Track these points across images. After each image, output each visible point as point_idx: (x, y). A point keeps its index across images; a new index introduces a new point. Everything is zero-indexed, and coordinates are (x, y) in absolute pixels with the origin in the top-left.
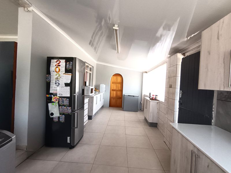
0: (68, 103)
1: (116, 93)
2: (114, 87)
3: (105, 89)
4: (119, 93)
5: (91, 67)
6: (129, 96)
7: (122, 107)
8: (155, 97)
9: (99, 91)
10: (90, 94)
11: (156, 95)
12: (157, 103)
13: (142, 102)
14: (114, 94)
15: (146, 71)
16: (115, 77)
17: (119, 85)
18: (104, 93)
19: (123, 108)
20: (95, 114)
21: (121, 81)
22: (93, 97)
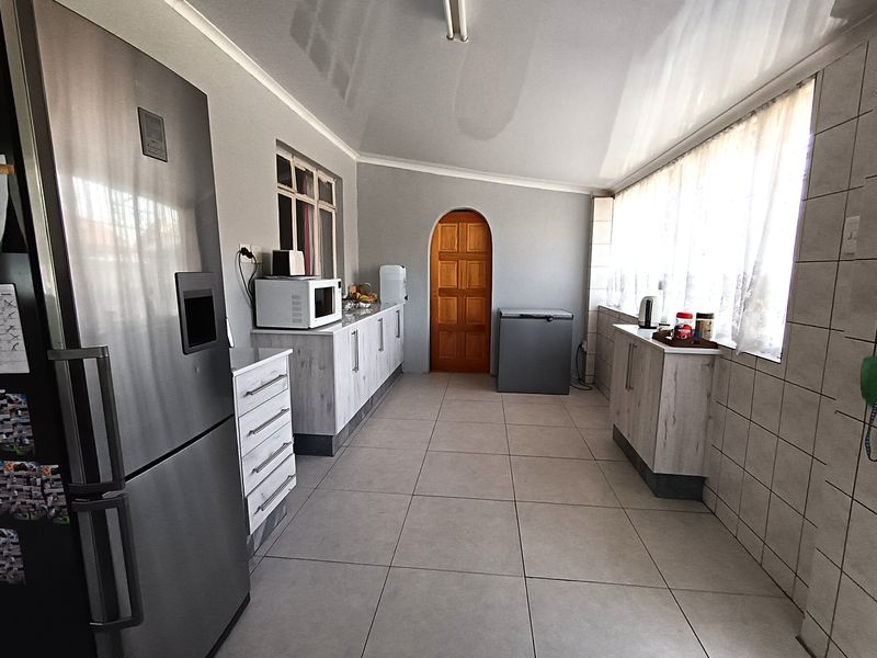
0: (27, 432)
1: (461, 307)
2: (449, 278)
3: (406, 287)
4: (473, 305)
5: (326, 179)
6: (522, 316)
7: (488, 372)
8: (692, 323)
9: (377, 301)
10: (315, 322)
11: (699, 316)
12: (707, 361)
13: (588, 346)
14: (447, 310)
15: (607, 186)
16: (452, 228)
17: (475, 267)
18: (400, 306)
19: (496, 376)
20: (356, 421)
21: (481, 248)
22: (330, 336)
